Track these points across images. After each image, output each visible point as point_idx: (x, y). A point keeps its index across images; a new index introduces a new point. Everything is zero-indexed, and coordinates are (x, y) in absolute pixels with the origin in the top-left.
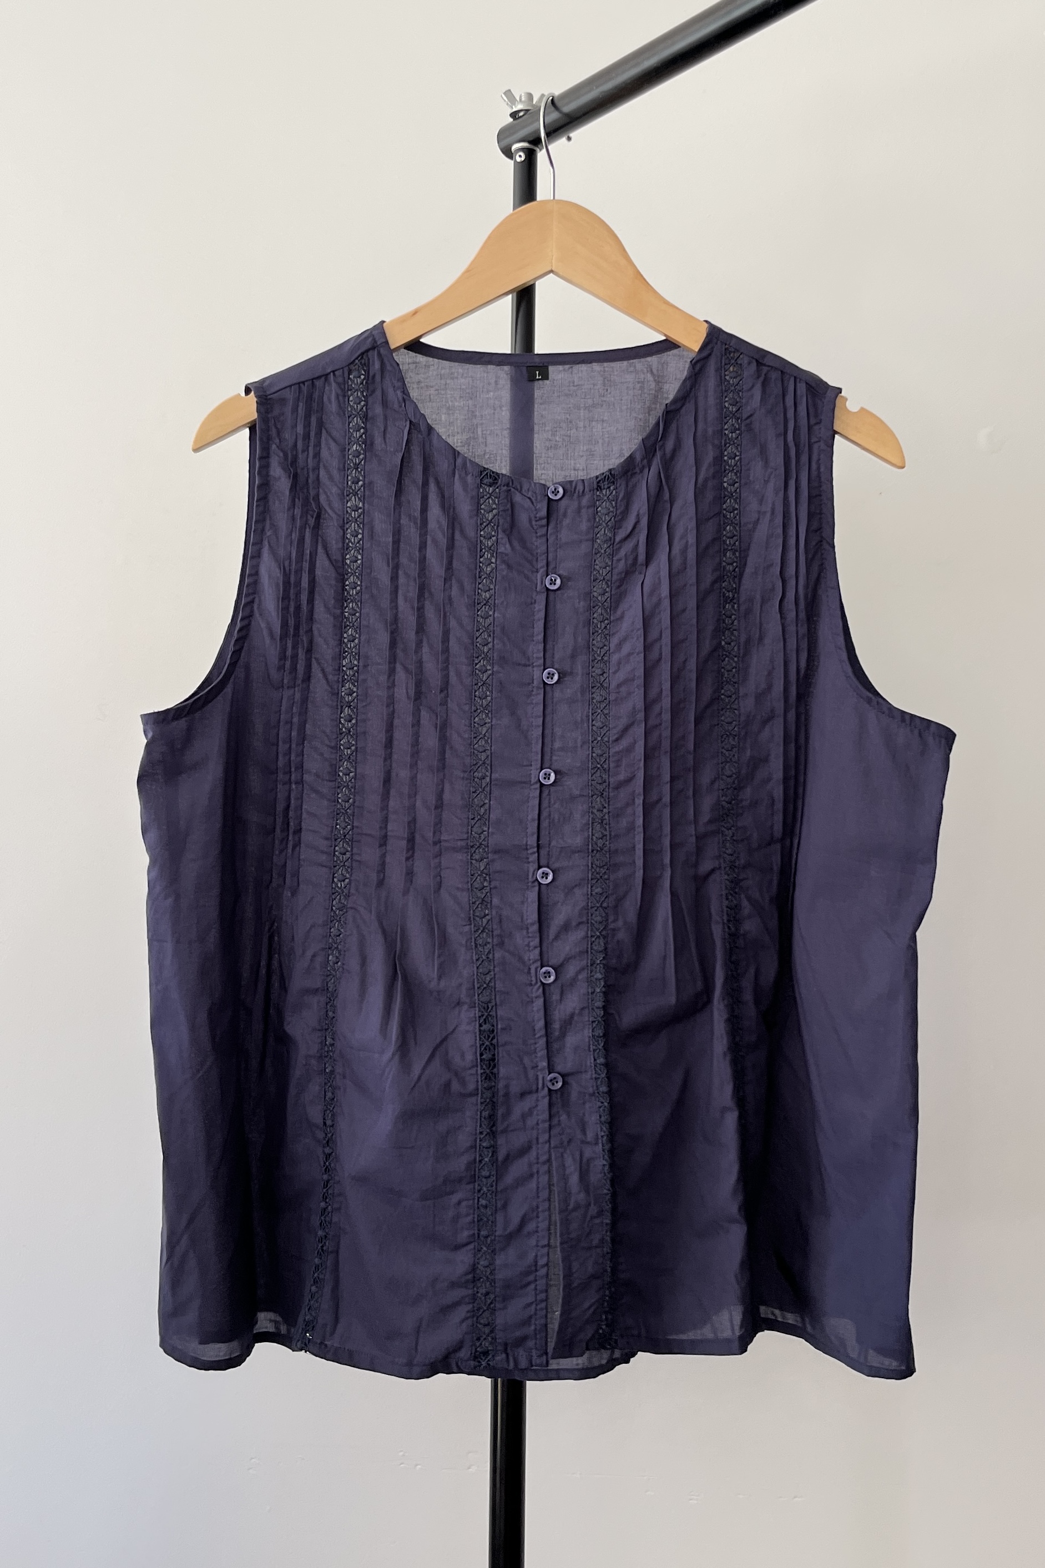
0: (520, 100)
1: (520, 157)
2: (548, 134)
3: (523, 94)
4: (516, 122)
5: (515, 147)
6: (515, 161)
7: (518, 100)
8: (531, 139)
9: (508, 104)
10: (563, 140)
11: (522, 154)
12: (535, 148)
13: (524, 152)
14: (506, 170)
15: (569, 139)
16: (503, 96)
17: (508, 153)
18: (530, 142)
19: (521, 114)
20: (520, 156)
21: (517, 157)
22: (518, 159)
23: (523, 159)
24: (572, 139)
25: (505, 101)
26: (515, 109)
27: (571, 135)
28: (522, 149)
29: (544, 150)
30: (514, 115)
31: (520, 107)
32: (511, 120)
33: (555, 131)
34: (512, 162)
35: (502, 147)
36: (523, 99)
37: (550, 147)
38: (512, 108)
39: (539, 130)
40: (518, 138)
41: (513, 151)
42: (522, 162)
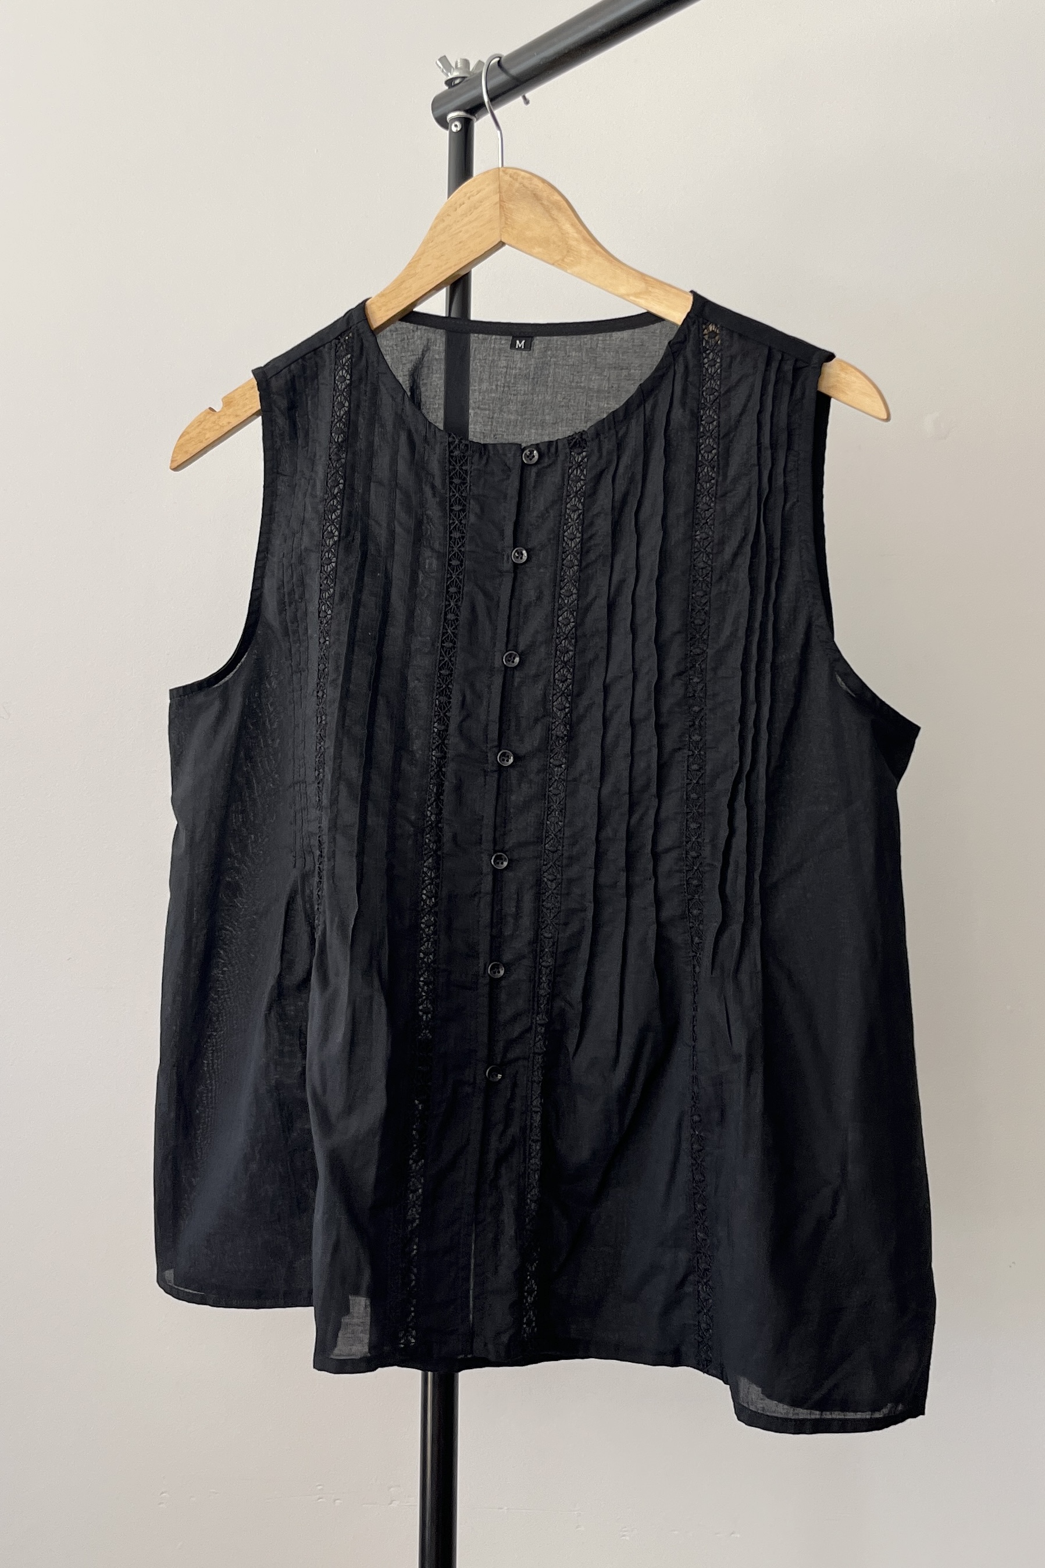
0: (457, 65)
1: (456, 127)
2: (492, 99)
3: (459, 60)
4: (452, 90)
5: (451, 116)
6: (451, 132)
7: (454, 66)
8: (468, 108)
9: (441, 71)
11: (457, 123)
12: (473, 118)
13: (461, 123)
14: (441, 142)
15: (527, 102)
17: (442, 122)
18: (467, 111)
19: (457, 81)
20: (456, 126)
21: (453, 127)
22: (454, 129)
23: (459, 127)
24: (530, 102)
25: (438, 68)
26: (450, 77)
27: (528, 95)
28: (458, 119)
29: (489, 115)
30: (449, 83)
31: (457, 73)
32: (446, 88)
33: (499, 96)
34: (447, 132)
35: (436, 116)
36: (460, 65)
37: (496, 112)
38: (447, 75)
39: (481, 97)
40: (453, 107)
41: (448, 120)
42: (458, 132)
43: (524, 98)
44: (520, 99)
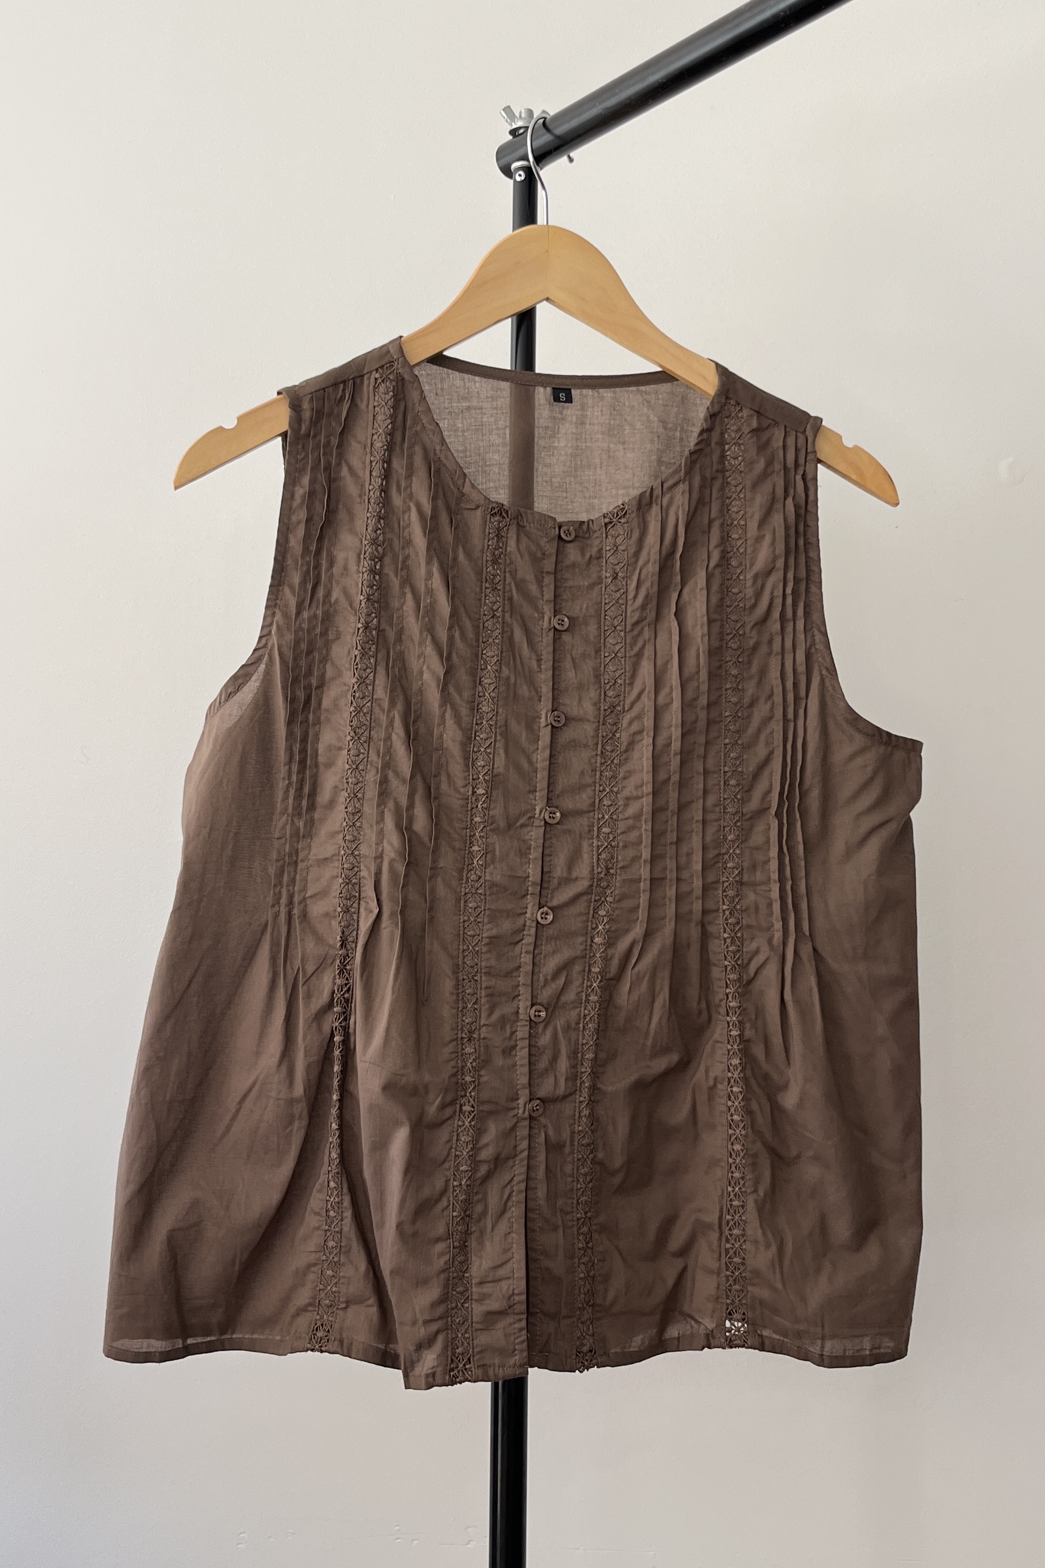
0: (520, 116)
1: (520, 177)
3: (523, 111)
4: (515, 139)
5: (516, 165)
6: (515, 181)
7: (518, 116)
9: (507, 121)
10: (564, 159)
11: (521, 173)
12: (537, 167)
13: (525, 173)
14: (505, 191)
15: (571, 160)
16: (503, 112)
17: (507, 171)
19: (521, 131)
20: (520, 175)
21: (517, 176)
22: (518, 179)
23: (523, 178)
24: (575, 160)
25: (504, 117)
26: (514, 126)
27: (572, 155)
28: (522, 168)
30: (513, 132)
31: (520, 124)
32: (511, 137)
34: (511, 182)
35: (501, 166)
36: (523, 116)
38: (512, 125)
40: (517, 157)
41: (512, 170)
42: (522, 181)
43: (569, 157)
44: (565, 158)
